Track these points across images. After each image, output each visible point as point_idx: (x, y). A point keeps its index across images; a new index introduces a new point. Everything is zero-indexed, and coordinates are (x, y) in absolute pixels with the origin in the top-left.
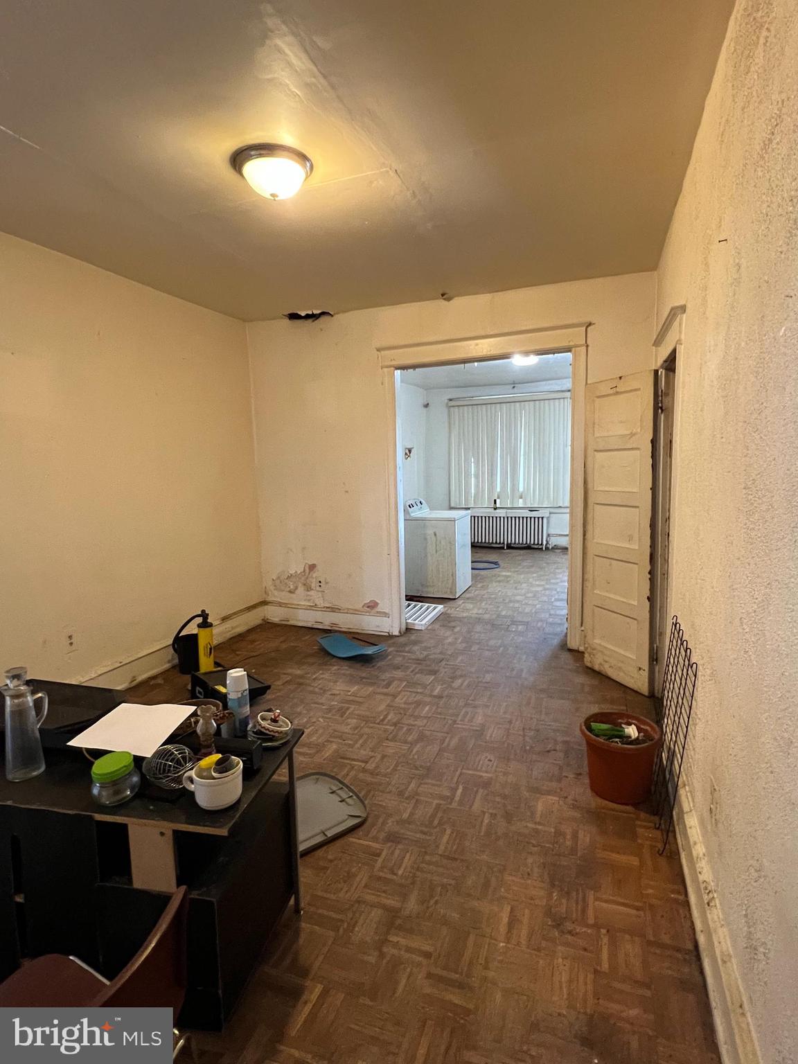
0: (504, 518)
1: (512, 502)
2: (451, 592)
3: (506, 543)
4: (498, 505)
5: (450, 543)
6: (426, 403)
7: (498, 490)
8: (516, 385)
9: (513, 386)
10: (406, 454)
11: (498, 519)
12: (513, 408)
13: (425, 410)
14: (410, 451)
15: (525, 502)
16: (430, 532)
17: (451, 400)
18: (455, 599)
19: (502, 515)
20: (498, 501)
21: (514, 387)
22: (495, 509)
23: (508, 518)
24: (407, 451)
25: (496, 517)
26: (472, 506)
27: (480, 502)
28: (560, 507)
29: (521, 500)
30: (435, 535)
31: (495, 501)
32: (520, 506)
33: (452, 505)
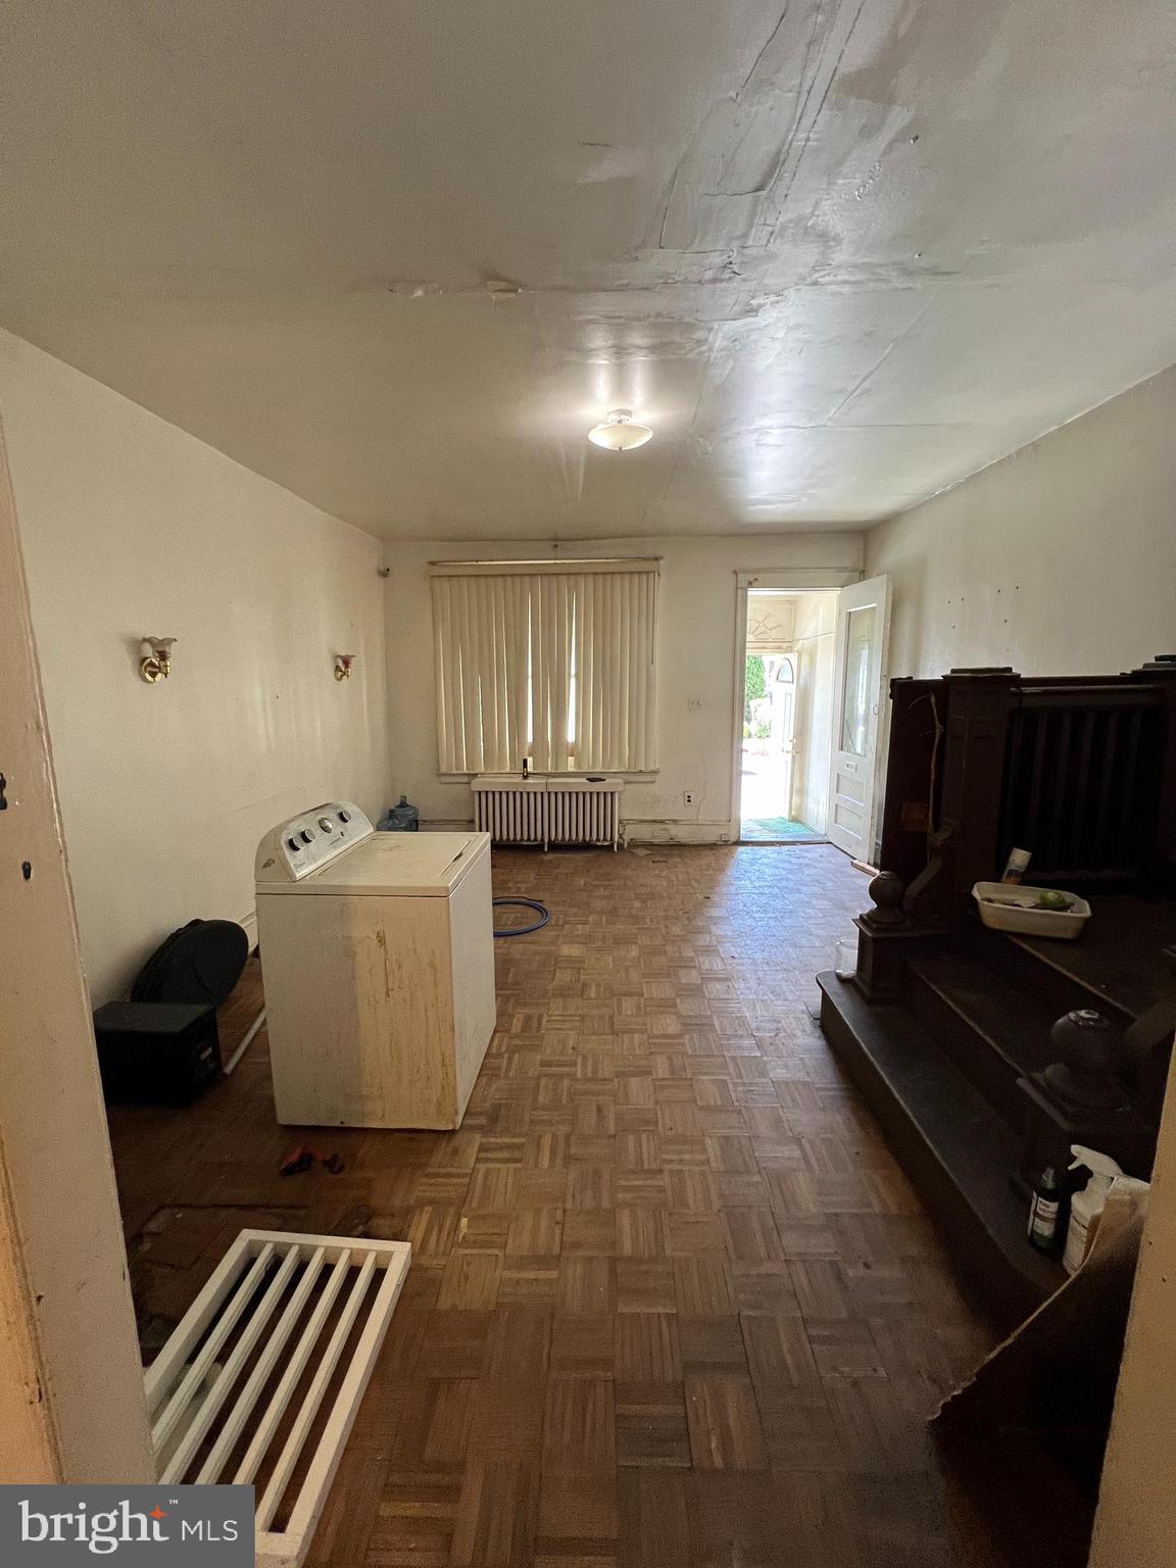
0: (542, 793)
1: (556, 764)
2: (439, 1112)
3: (546, 840)
4: (530, 769)
5: (433, 966)
6: (382, 568)
7: (530, 739)
8: (559, 543)
9: (555, 543)
10: (337, 668)
11: (532, 796)
12: (554, 587)
13: (381, 581)
14: (346, 663)
15: (578, 764)
16: (363, 932)
17: (433, 563)
18: (453, 1132)
19: (539, 790)
20: (530, 760)
21: (556, 546)
22: (525, 777)
23: (549, 793)
24: (341, 664)
25: (528, 793)
26: (482, 770)
27: (496, 763)
28: (641, 771)
29: (571, 759)
30: (382, 941)
31: (525, 761)
32: (570, 769)
33: (443, 769)
